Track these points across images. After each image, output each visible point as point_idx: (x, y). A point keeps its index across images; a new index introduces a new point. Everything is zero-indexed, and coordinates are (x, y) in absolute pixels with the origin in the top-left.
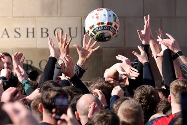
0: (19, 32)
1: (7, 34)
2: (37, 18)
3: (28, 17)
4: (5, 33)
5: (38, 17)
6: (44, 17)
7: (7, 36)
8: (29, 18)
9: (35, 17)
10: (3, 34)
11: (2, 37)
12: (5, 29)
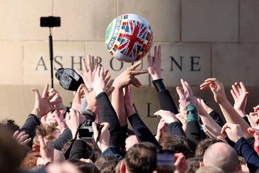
0: (60, 62)
1: (44, 65)
2: (86, 43)
3: (74, 41)
4: (41, 63)
5: (88, 41)
6: (96, 41)
7: (43, 67)
8: (76, 42)
9: (84, 41)
10: (39, 65)
11: (37, 69)
12: (42, 58)
